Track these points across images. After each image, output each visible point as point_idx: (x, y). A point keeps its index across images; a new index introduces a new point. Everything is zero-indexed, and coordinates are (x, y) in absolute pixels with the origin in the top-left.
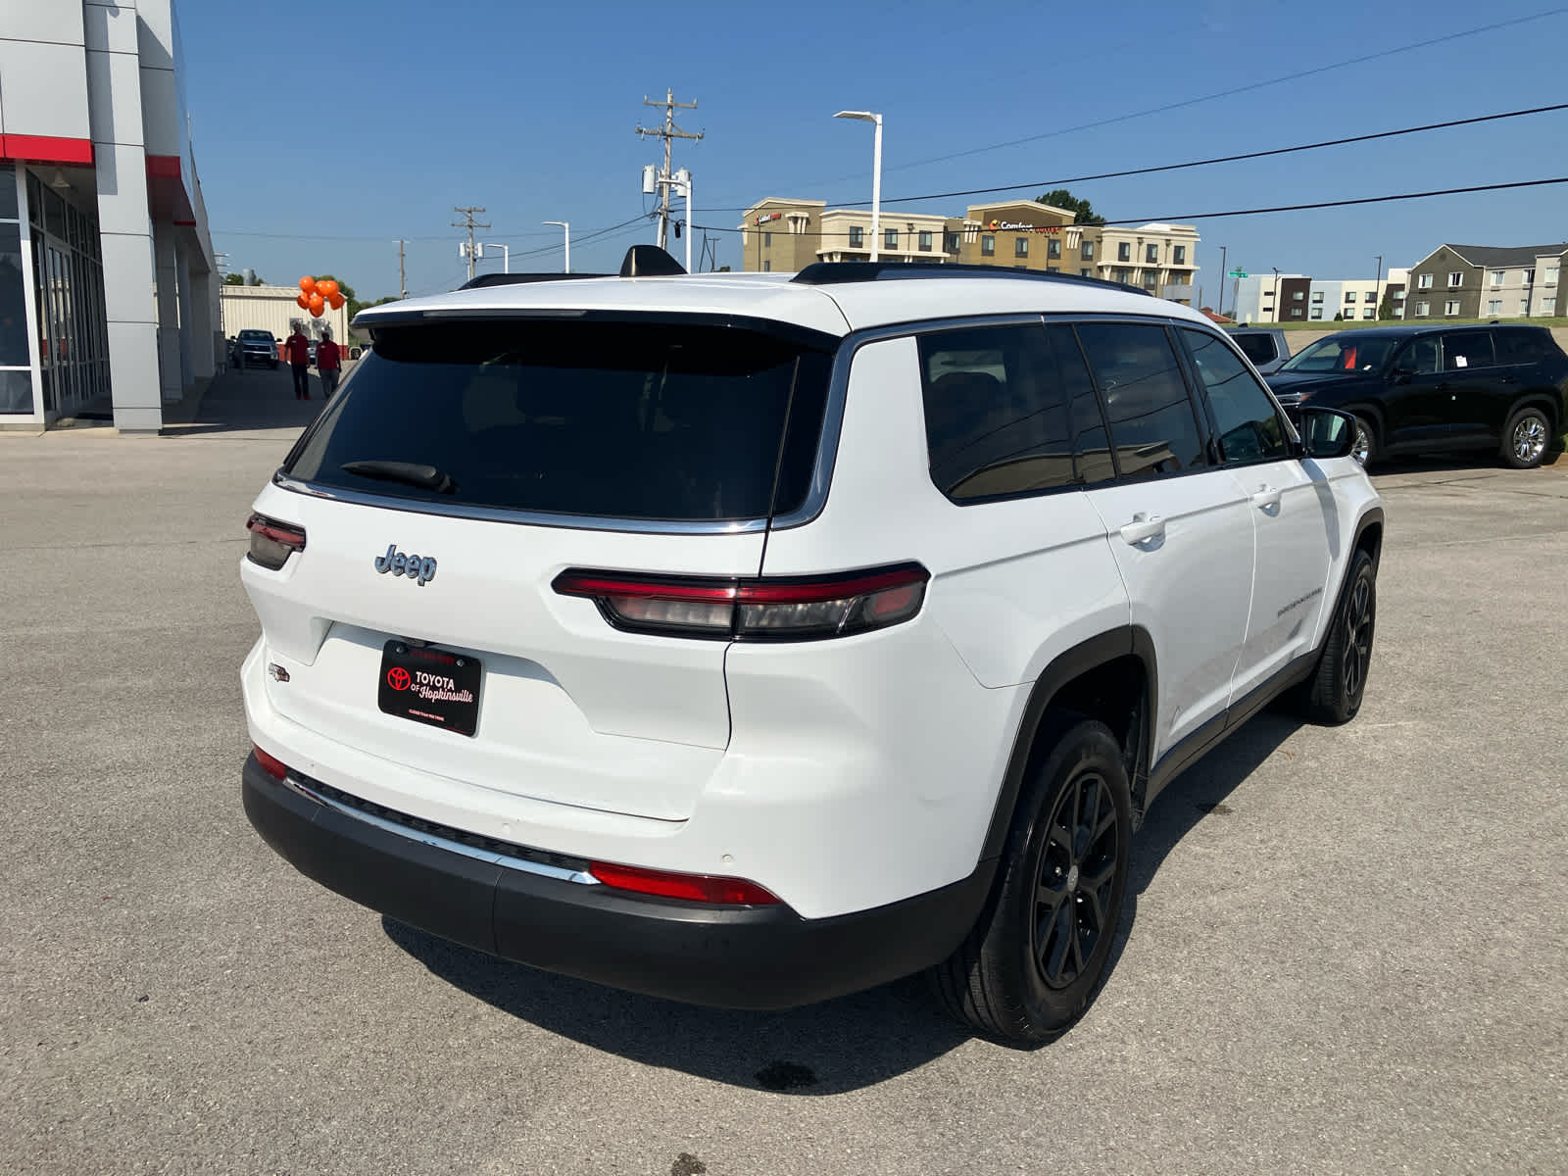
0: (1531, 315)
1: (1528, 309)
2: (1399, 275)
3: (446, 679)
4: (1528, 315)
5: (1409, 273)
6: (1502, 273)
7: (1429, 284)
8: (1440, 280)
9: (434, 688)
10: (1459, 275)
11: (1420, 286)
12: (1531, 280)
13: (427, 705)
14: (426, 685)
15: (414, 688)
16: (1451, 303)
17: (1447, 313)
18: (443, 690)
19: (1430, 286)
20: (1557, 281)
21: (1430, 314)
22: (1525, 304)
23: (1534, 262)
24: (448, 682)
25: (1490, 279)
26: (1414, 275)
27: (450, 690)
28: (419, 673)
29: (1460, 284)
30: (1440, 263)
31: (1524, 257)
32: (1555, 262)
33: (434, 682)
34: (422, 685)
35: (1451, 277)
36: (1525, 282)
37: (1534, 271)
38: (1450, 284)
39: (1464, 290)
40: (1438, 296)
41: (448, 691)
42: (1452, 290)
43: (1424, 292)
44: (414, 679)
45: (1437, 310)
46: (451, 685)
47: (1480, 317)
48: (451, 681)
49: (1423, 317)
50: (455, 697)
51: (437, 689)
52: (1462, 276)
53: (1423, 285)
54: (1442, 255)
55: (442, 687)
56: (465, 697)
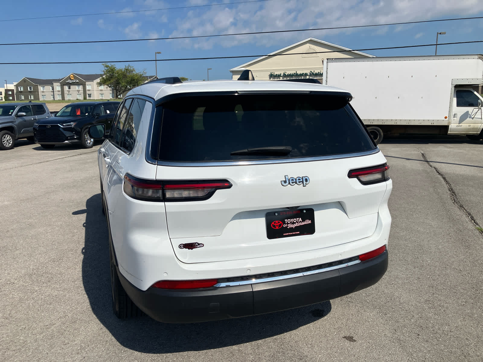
0: (55, 99)
1: (54, 98)
2: (11, 87)
3: (298, 219)
4: (54, 99)
5: (15, 86)
6: (44, 87)
7: (22, 90)
8: (25, 88)
9: (293, 223)
10: (31, 87)
11: (19, 90)
12: (53, 89)
13: (292, 230)
14: (290, 223)
15: (285, 226)
16: (30, 96)
17: (30, 99)
18: (297, 223)
19: (23, 90)
20: (60, 90)
21: (24, 98)
22: (53, 96)
23: (53, 84)
24: (299, 220)
25: (41, 89)
26: (17, 86)
27: (300, 222)
28: (286, 220)
29: (32, 90)
30: (24, 83)
31: (49, 82)
32: (59, 84)
33: (293, 221)
34: (288, 223)
35: (29, 88)
36: (51, 90)
37: (53, 87)
38: (29, 90)
39: (33, 92)
40: (26, 93)
41: (299, 222)
42: (30, 92)
43: (21, 92)
44: (284, 223)
45: (27, 98)
46: (300, 220)
47: (40, 100)
48: (300, 218)
49: (23, 100)
50: (303, 224)
51: (295, 223)
52: (32, 87)
53: (20, 90)
54: (24, 81)
55: (297, 222)
56: (308, 222)
